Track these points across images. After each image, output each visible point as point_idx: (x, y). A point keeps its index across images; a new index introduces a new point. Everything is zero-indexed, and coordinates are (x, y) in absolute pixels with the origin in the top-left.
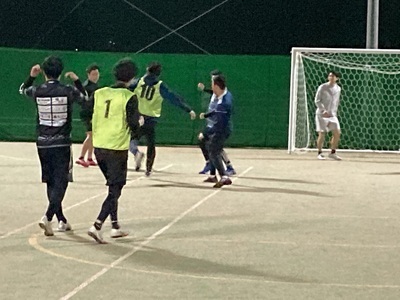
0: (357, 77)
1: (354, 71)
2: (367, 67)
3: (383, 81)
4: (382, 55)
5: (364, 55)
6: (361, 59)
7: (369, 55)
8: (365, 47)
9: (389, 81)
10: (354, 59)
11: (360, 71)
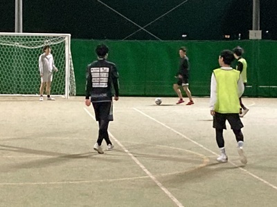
0: (11, 50)
1: (8, 46)
2: (17, 44)
3: (26, 52)
4: (25, 37)
5: (14, 37)
6: (12, 39)
7: (18, 37)
8: (14, 32)
9: (30, 53)
10: (9, 39)
11: (12, 47)
